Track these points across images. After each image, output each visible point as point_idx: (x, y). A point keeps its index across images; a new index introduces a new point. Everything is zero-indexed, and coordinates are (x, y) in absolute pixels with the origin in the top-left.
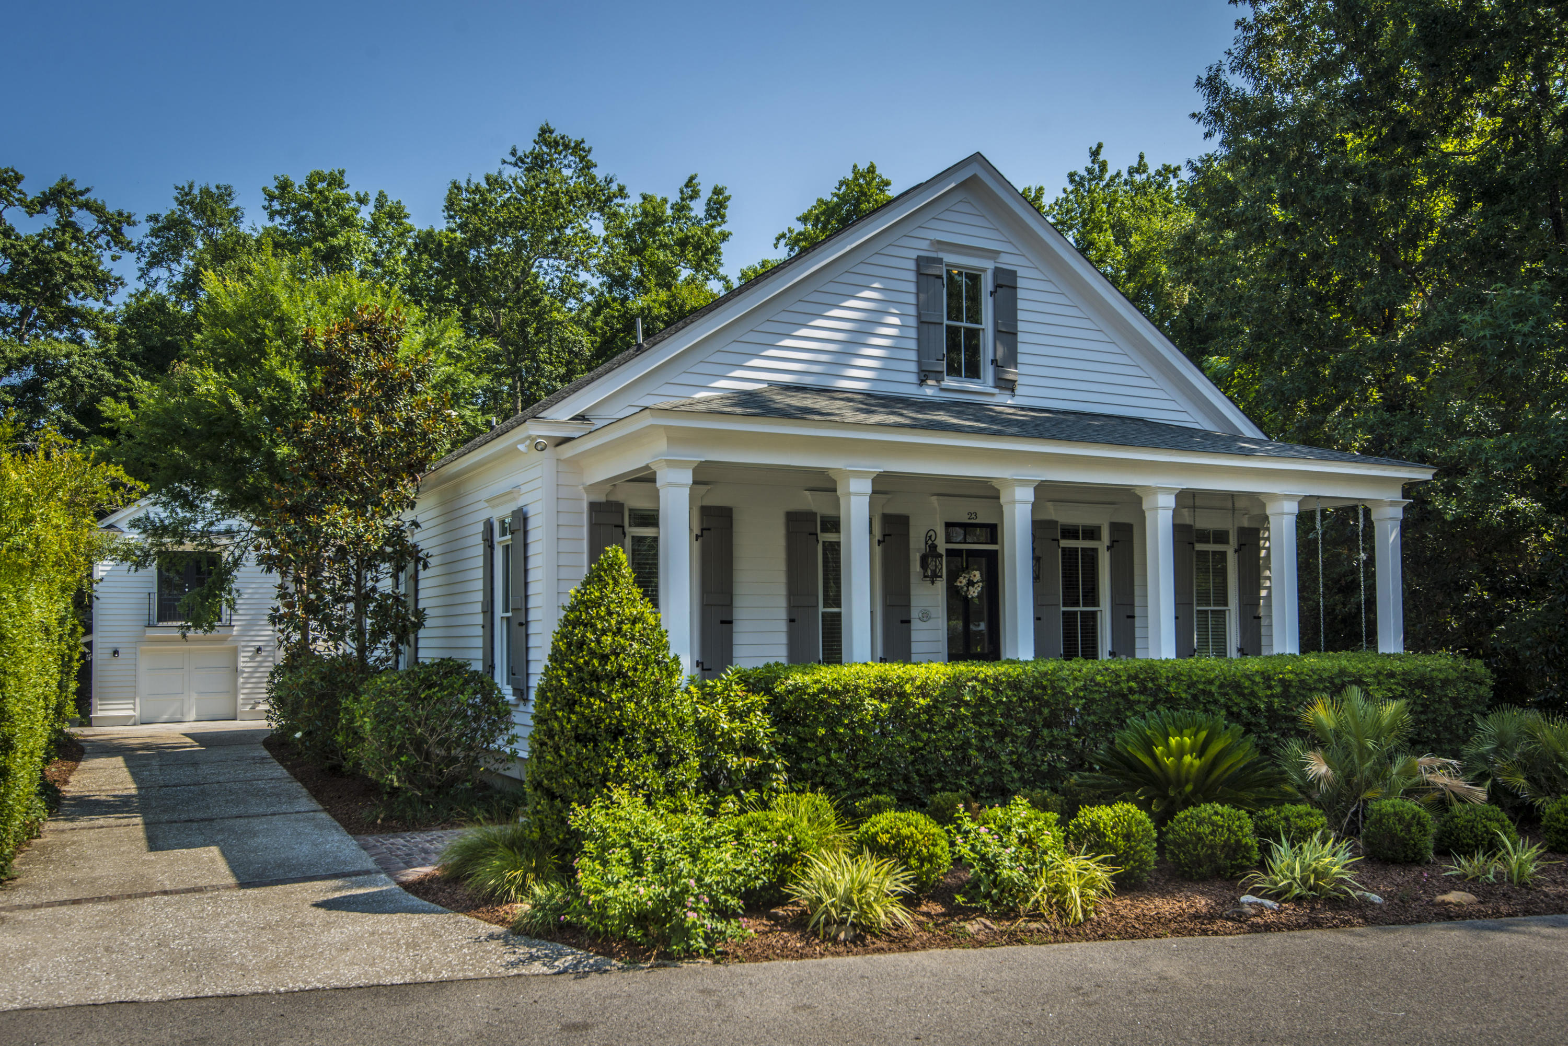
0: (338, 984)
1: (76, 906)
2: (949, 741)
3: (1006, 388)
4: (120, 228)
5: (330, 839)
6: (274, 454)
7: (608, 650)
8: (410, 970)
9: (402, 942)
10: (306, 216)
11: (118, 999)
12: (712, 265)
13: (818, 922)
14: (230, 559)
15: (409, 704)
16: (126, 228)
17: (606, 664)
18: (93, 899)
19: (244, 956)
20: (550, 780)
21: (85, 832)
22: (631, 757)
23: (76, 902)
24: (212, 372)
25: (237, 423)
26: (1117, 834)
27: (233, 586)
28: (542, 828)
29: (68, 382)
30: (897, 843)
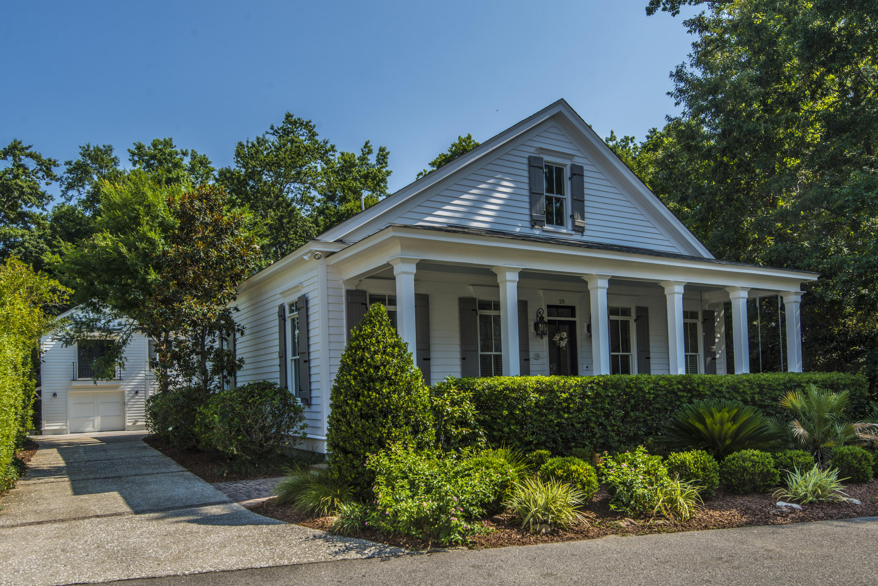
0: (224, 568)
1: (40, 525)
2: (579, 418)
3: (578, 231)
4: (50, 168)
5: (196, 485)
6: (146, 279)
7: (379, 363)
8: (270, 558)
9: (260, 541)
10: (154, 163)
11: (74, 582)
12: (382, 188)
13: (528, 522)
14: (121, 341)
15: (242, 406)
16: (53, 167)
17: (378, 371)
18: (51, 521)
19: (157, 552)
20: (344, 442)
21: (43, 485)
22: (396, 427)
23: (39, 523)
24: (109, 234)
25: (124, 263)
26: (697, 468)
27: (123, 355)
28: (340, 470)
29: (23, 250)
30: (568, 475)
